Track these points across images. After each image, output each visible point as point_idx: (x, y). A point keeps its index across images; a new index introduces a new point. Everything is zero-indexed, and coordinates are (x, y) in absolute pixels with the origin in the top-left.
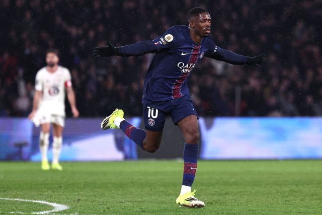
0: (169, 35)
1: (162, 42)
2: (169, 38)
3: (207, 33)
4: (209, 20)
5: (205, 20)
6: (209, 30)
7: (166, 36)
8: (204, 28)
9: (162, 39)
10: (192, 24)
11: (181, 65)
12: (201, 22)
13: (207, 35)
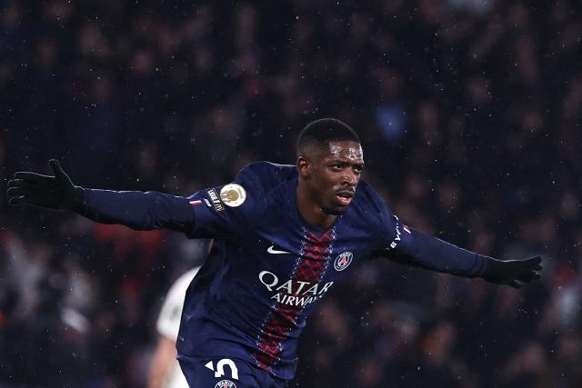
0: (234, 187)
1: (211, 202)
2: (233, 196)
3: (340, 204)
4: (356, 166)
5: (344, 165)
6: (348, 196)
7: (226, 189)
8: (336, 188)
9: (212, 194)
10: (306, 165)
11: (268, 279)
12: (331, 166)
13: (341, 208)
